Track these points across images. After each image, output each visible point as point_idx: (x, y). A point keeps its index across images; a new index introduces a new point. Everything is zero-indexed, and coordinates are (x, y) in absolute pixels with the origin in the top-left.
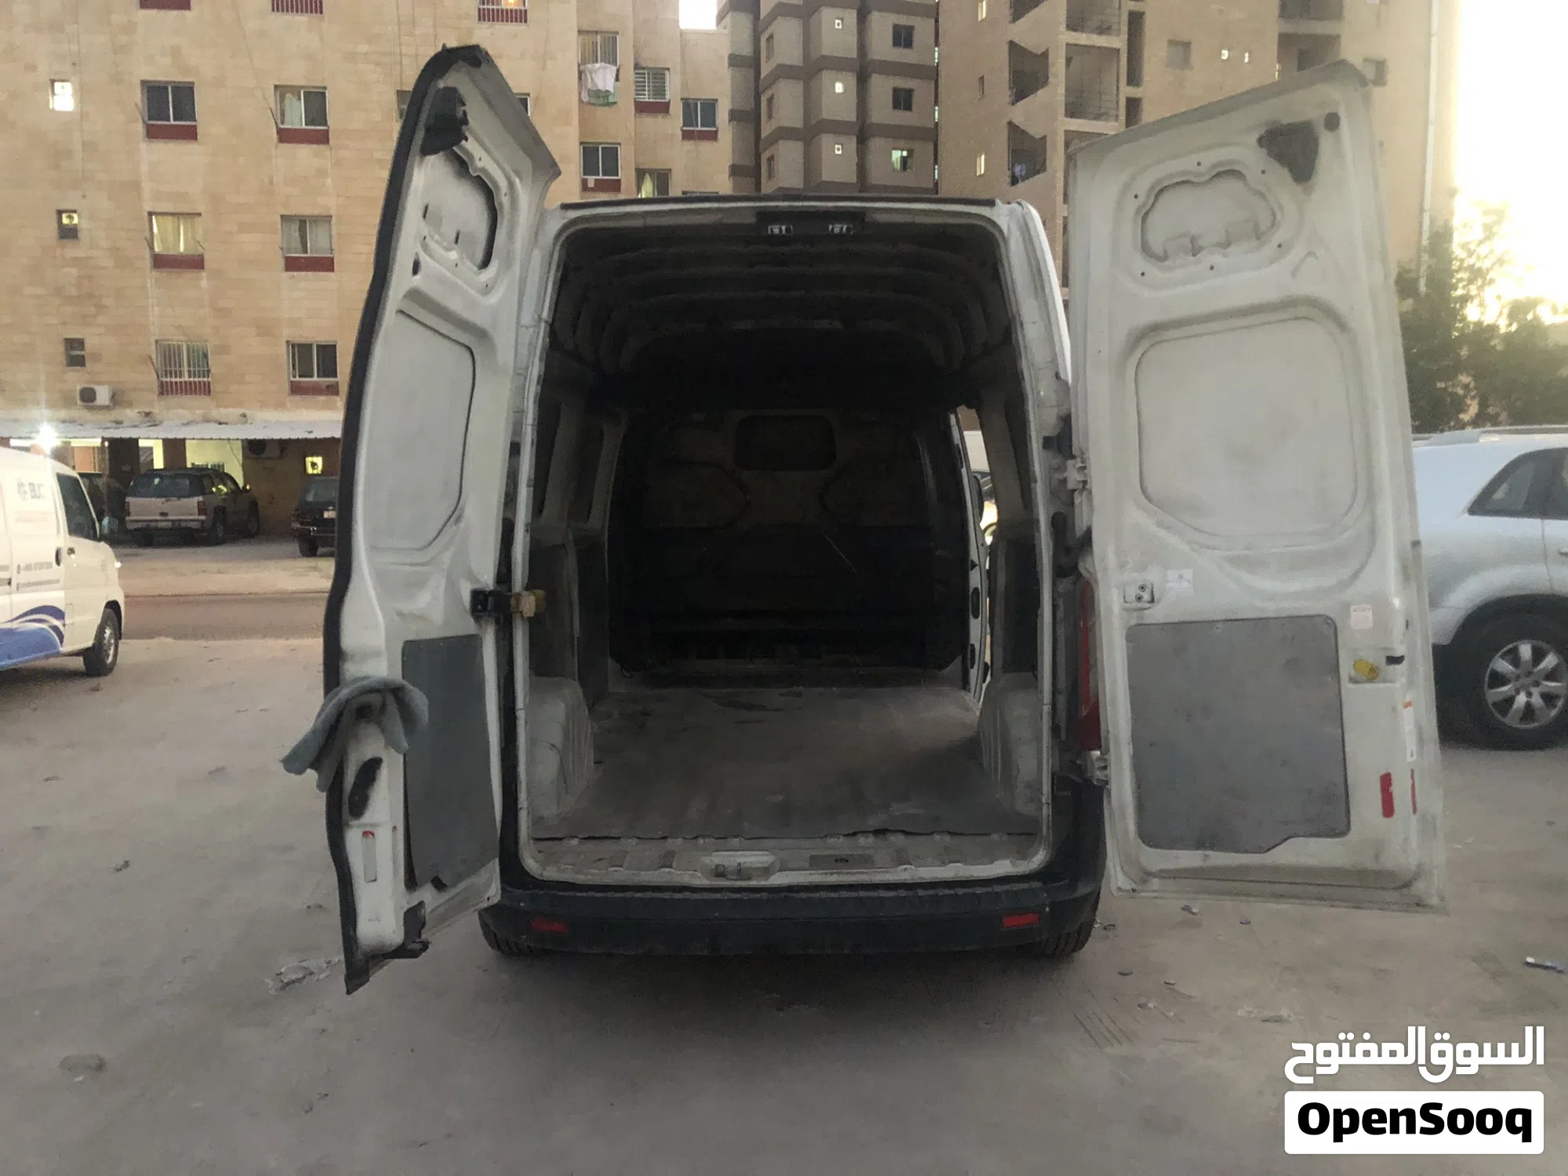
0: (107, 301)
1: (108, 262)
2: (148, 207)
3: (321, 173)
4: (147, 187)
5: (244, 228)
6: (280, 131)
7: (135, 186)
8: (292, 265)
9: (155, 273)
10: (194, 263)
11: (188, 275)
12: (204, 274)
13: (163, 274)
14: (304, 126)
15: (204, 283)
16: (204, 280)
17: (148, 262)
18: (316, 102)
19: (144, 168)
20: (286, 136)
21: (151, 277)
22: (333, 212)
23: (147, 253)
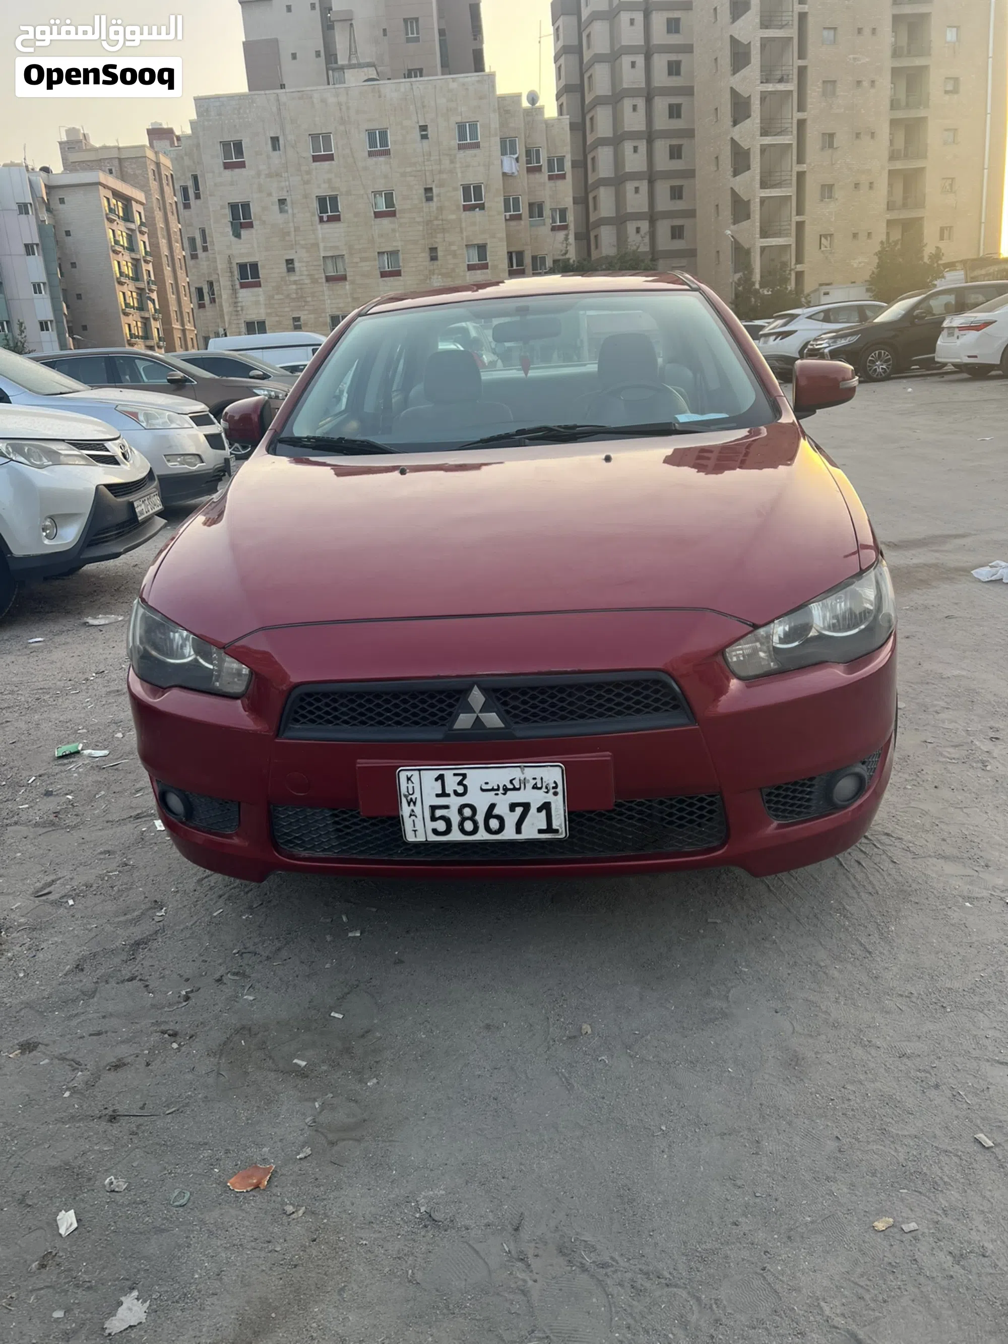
0: (309, 299)
1: (307, 281)
2: (322, 255)
3: (394, 230)
4: (321, 245)
5: (363, 259)
6: (375, 213)
7: (316, 245)
8: (384, 275)
9: (327, 285)
10: (343, 278)
11: (341, 284)
12: (347, 283)
13: (331, 284)
14: (385, 209)
15: (347, 287)
16: (347, 286)
17: (324, 280)
18: (389, 197)
19: (320, 236)
20: (378, 215)
21: (325, 286)
22: (399, 249)
23: (323, 276)
